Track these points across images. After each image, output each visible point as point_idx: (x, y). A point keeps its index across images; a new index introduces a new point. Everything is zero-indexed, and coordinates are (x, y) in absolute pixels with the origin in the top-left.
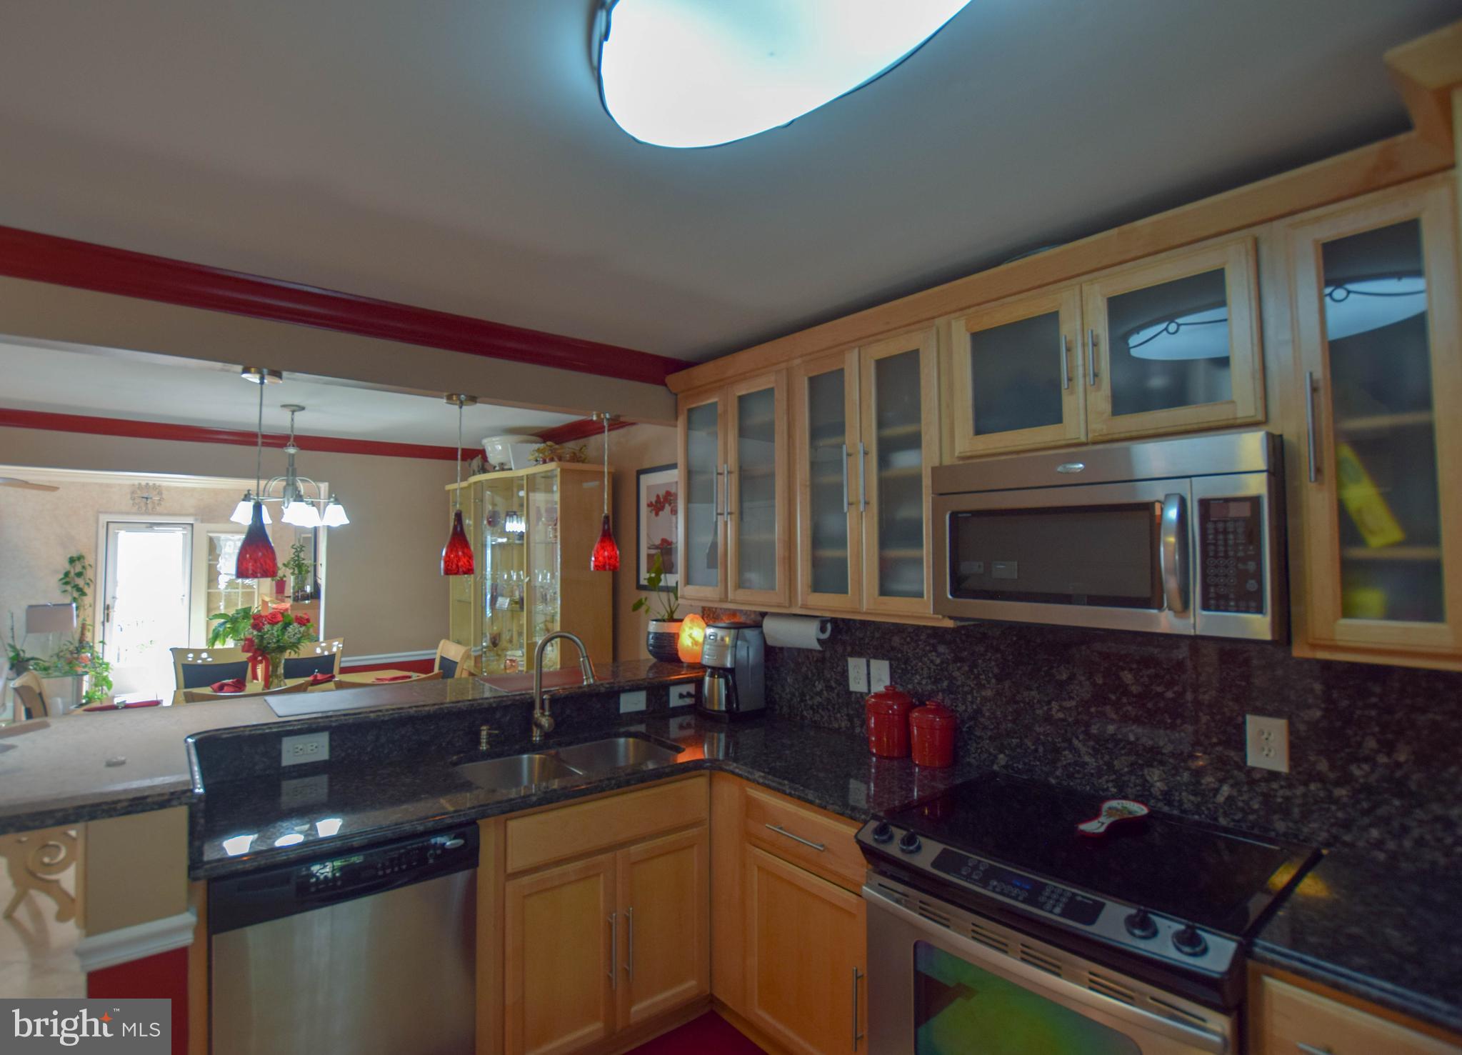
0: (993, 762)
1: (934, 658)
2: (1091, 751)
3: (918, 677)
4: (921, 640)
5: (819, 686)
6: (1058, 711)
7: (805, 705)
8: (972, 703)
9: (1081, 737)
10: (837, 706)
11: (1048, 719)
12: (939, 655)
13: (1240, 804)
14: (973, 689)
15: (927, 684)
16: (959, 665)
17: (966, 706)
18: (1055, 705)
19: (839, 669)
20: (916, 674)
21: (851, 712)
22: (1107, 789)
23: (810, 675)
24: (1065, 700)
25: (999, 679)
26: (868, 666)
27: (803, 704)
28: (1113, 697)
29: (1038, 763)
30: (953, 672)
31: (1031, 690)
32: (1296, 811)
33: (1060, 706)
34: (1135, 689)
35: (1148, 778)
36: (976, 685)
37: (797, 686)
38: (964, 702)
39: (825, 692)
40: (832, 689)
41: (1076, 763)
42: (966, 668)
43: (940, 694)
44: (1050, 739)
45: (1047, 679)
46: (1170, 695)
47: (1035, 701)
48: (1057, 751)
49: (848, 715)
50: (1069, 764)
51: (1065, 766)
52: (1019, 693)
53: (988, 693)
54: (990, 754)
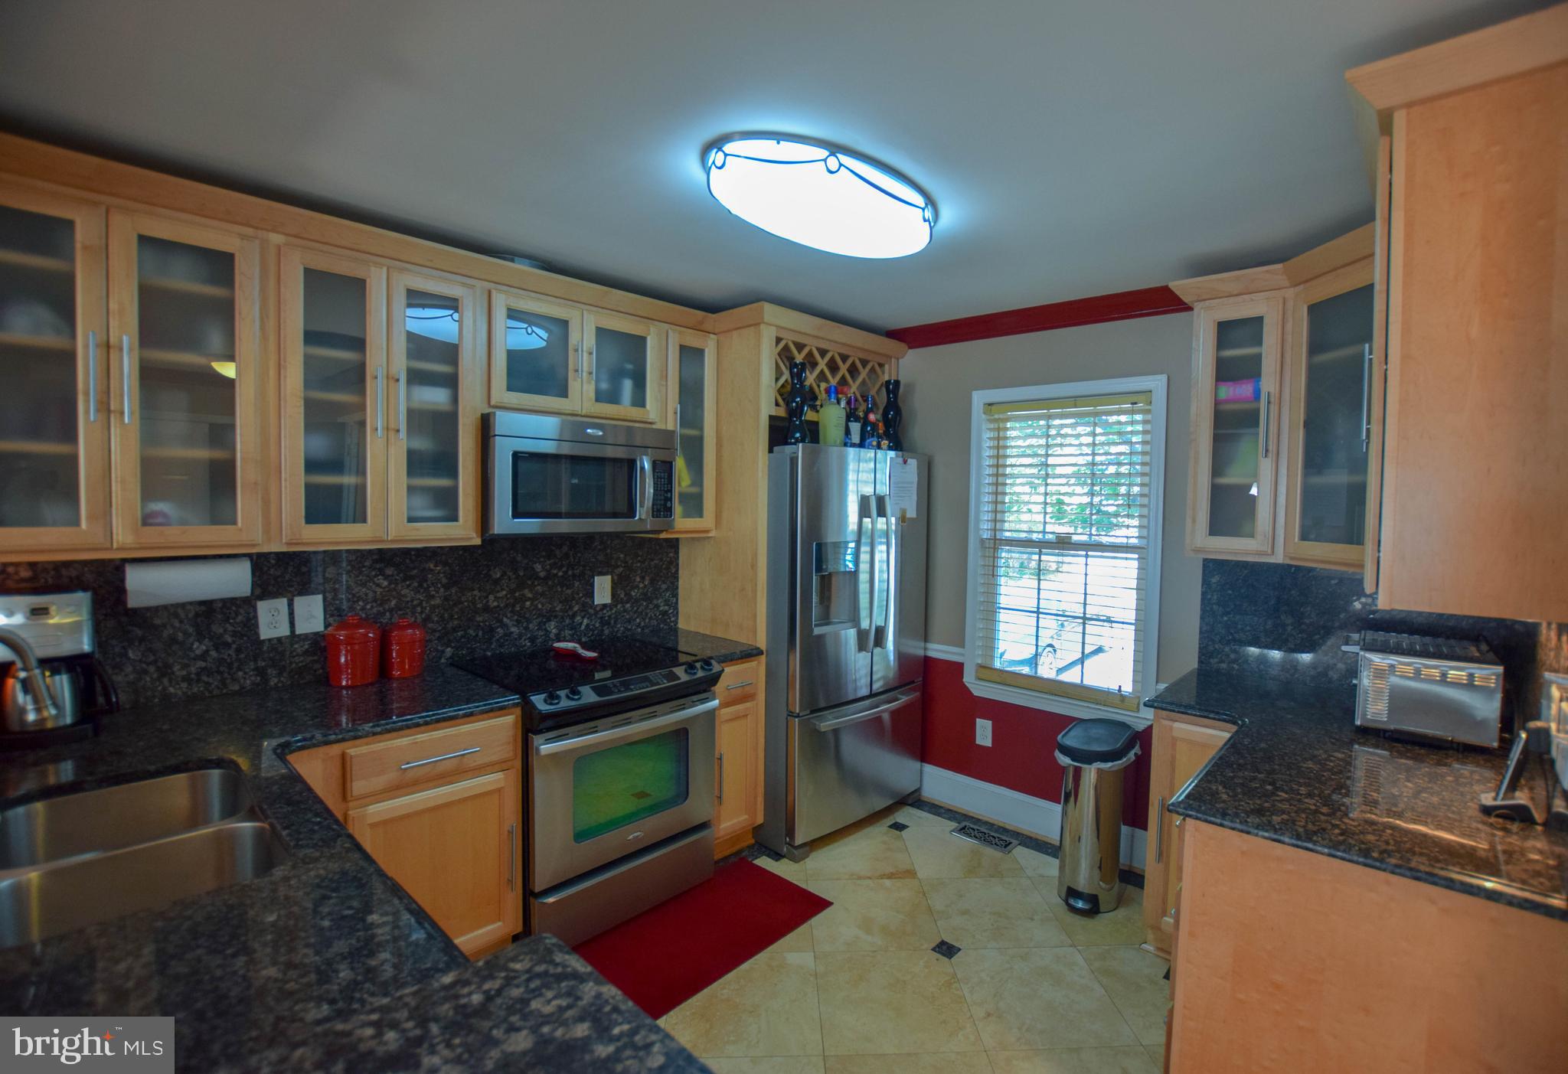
0: (440, 658)
1: (382, 581)
2: (515, 623)
3: (361, 603)
4: (364, 567)
5: (199, 648)
6: (494, 601)
7: (170, 681)
8: (421, 613)
9: (509, 615)
10: (236, 665)
11: (486, 609)
12: (386, 577)
13: (591, 627)
14: (422, 601)
15: (372, 607)
16: (408, 583)
17: (416, 618)
18: (491, 597)
19: (240, 618)
20: (358, 601)
21: (262, 664)
22: (525, 645)
23: (180, 637)
24: (498, 592)
25: (446, 587)
26: (291, 605)
27: (166, 681)
28: (529, 582)
29: (478, 644)
30: (402, 590)
31: (474, 590)
32: (612, 622)
33: (495, 597)
34: (542, 574)
35: (548, 629)
36: (426, 596)
37: (152, 658)
38: (413, 613)
39: (213, 653)
40: (228, 645)
41: (505, 635)
42: (416, 584)
43: (388, 614)
44: (487, 623)
45: (486, 580)
46: (560, 574)
47: (477, 598)
48: (492, 630)
49: (256, 669)
50: (501, 637)
51: (498, 640)
52: (463, 595)
53: (438, 601)
54: (437, 651)
